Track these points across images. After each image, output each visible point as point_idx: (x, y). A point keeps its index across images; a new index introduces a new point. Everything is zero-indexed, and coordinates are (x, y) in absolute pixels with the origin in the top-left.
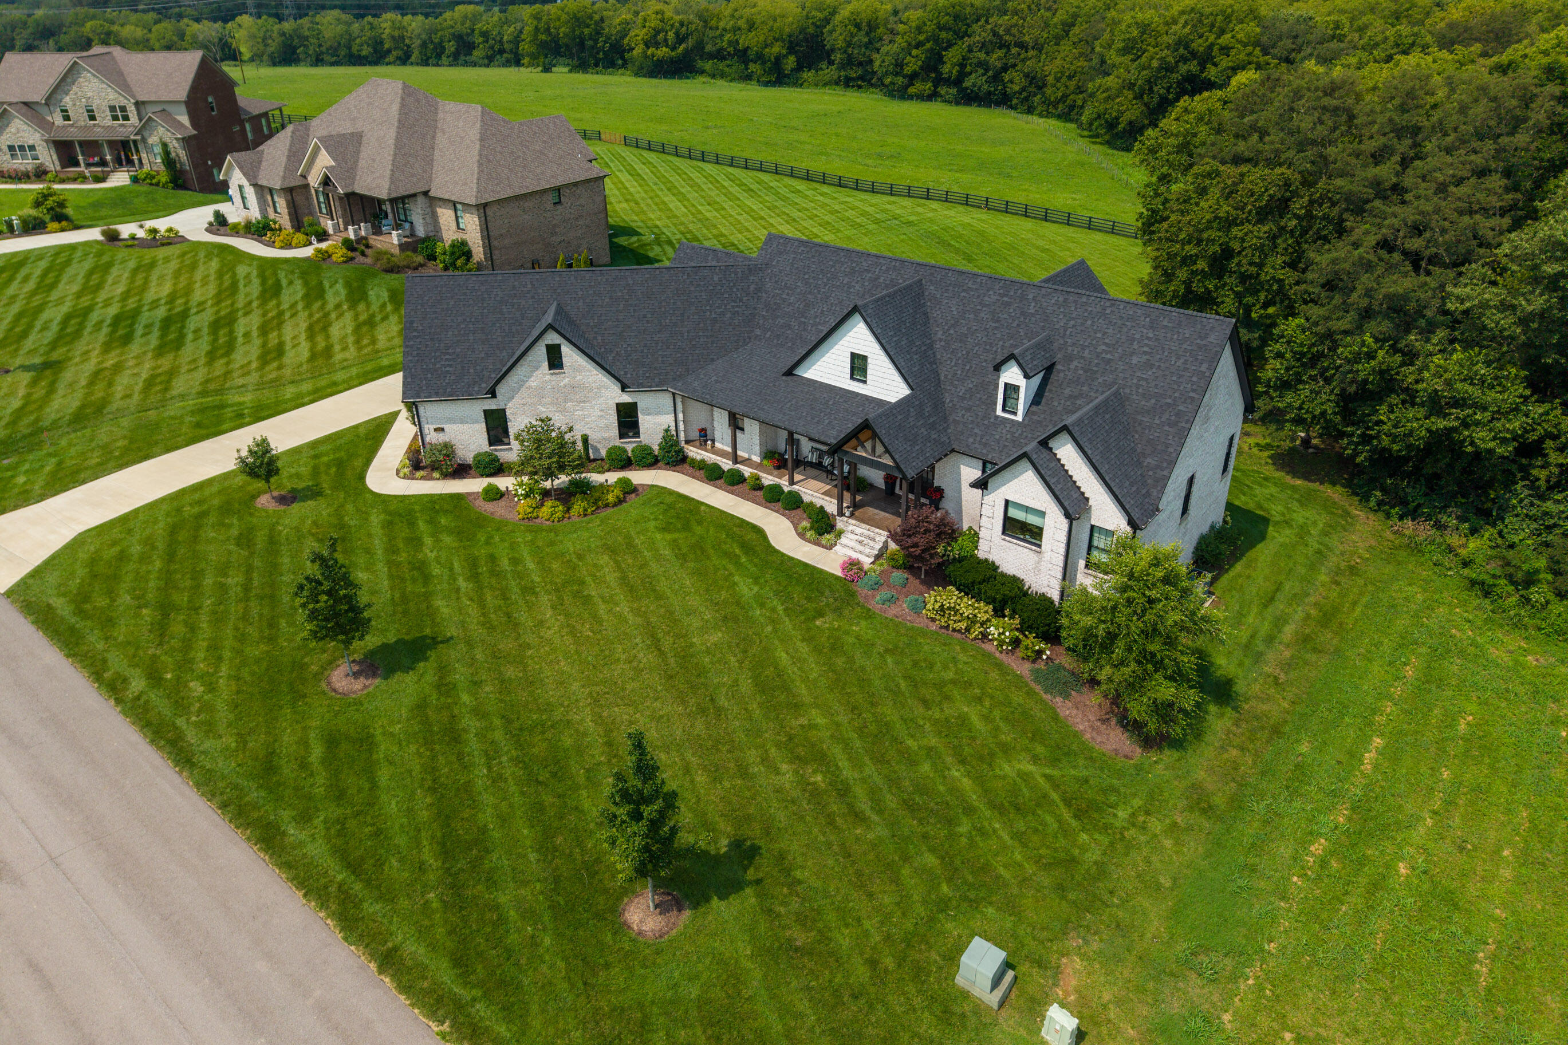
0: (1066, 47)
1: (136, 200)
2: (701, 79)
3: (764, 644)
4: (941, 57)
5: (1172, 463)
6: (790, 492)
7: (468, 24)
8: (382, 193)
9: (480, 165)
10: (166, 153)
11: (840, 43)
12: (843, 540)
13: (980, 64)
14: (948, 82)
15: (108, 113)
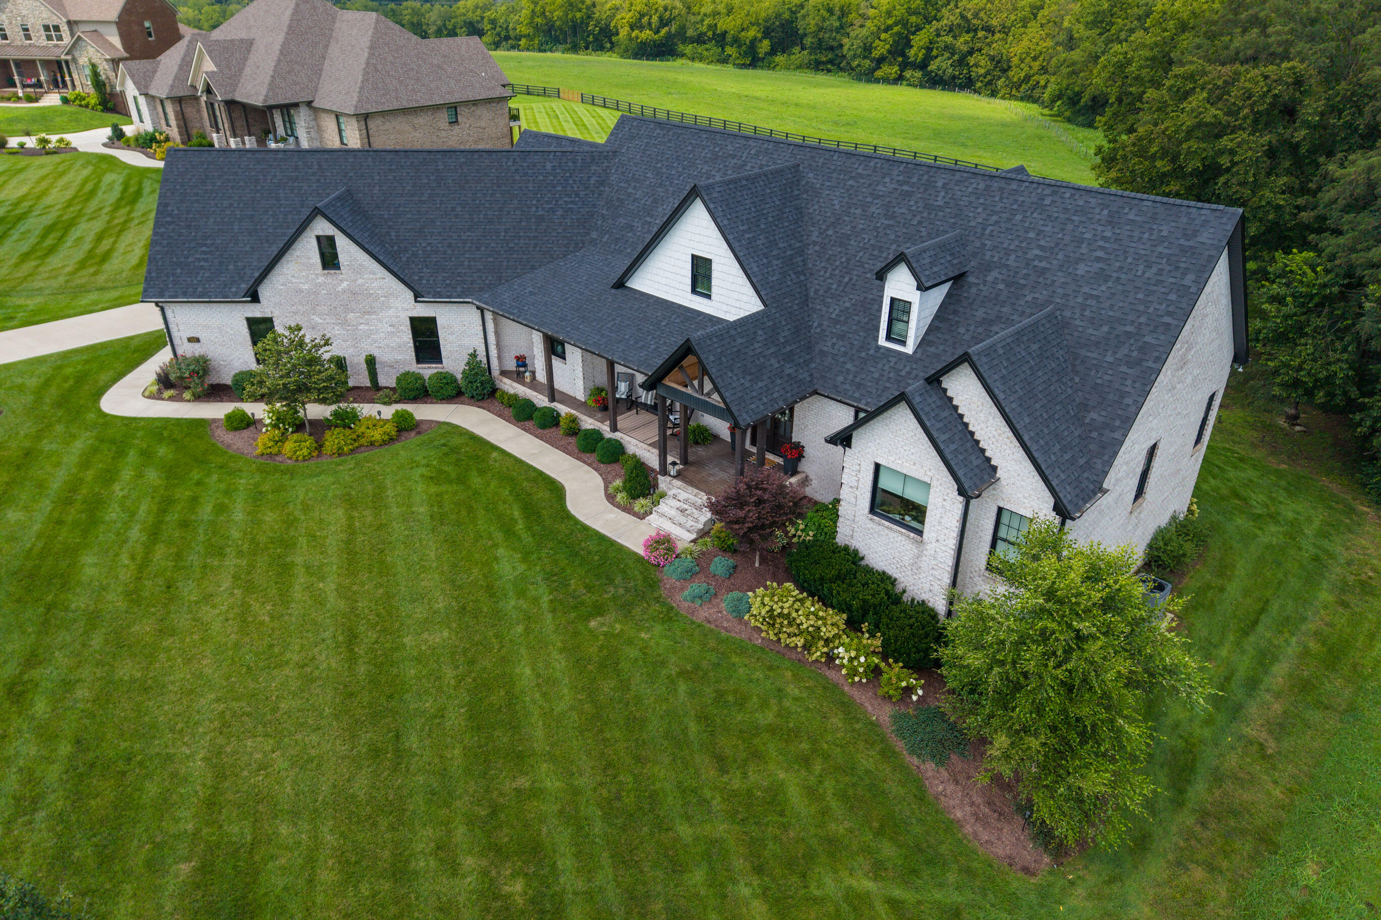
0: (1033, 29)
1: (58, 119)
2: (680, 62)
3: (504, 652)
4: (909, 41)
5: (1128, 422)
6: (610, 440)
7: (479, 12)
8: (258, 101)
9: (366, 73)
10: (95, 74)
11: (813, 28)
12: (663, 507)
13: (947, 48)
14: (915, 66)
15: (43, 33)
